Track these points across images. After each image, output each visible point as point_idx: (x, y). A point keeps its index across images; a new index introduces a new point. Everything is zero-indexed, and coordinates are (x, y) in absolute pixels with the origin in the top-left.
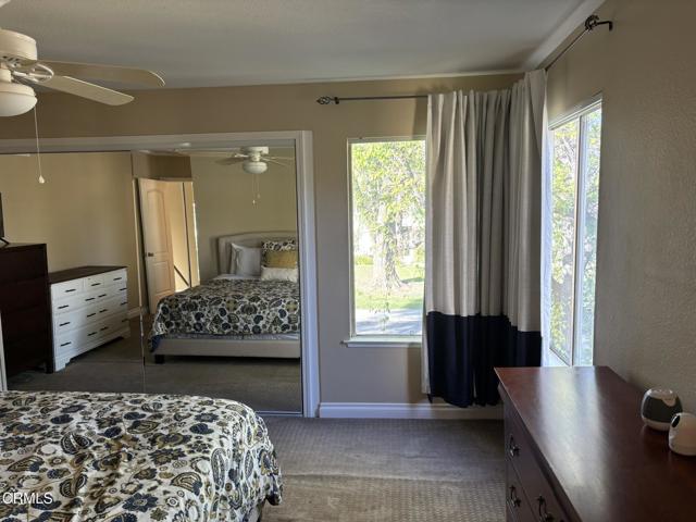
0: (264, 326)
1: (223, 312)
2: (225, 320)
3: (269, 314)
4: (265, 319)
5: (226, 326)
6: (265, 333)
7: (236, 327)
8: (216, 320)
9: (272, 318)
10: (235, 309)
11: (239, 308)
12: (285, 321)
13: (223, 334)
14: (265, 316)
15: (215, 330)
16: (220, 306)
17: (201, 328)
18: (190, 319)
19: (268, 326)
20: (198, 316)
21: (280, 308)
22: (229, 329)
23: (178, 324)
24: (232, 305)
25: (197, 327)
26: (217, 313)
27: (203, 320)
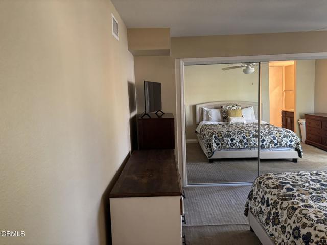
0: (266, 144)
1: (244, 138)
2: (245, 141)
3: (268, 139)
4: (266, 141)
5: (246, 144)
6: (267, 148)
7: (250, 144)
8: (241, 142)
9: (269, 141)
10: (249, 136)
11: (251, 136)
12: (276, 142)
13: (244, 148)
14: (266, 140)
15: (240, 146)
16: (242, 135)
17: (234, 145)
18: (228, 141)
19: (268, 144)
20: (232, 140)
21: (273, 136)
22: (247, 145)
23: (222, 144)
24: (248, 134)
25: (232, 145)
26: (241, 138)
27: (234, 142)
